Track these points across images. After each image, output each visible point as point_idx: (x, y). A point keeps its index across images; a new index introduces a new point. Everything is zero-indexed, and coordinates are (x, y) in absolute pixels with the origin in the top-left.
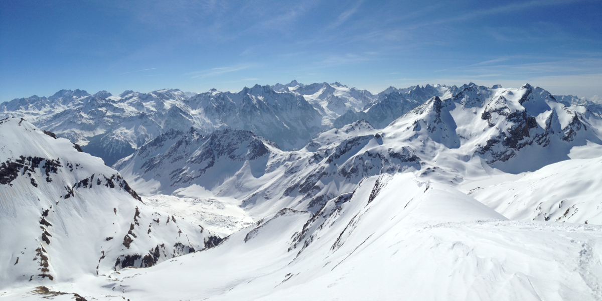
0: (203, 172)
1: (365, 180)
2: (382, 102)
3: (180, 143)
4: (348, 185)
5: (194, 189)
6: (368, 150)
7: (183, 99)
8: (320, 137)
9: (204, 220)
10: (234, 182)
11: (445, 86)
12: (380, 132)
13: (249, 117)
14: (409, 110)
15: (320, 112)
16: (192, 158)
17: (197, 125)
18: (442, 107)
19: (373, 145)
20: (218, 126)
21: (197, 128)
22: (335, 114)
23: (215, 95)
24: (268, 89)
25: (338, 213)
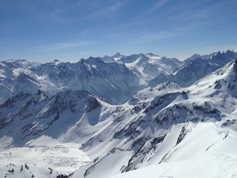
0: (50, 125)
1: (174, 126)
2: (188, 66)
3: (29, 103)
4: (160, 130)
5: (43, 139)
6: (176, 103)
7: (30, 67)
8: (138, 94)
9: (53, 164)
10: (75, 130)
12: (186, 90)
13: (85, 81)
14: (211, 72)
15: (138, 75)
16: (40, 114)
17: (44, 88)
19: (181, 100)
20: (61, 88)
21: (43, 91)
22: (149, 77)
23: (58, 64)
24: (99, 60)
25: (153, 151)
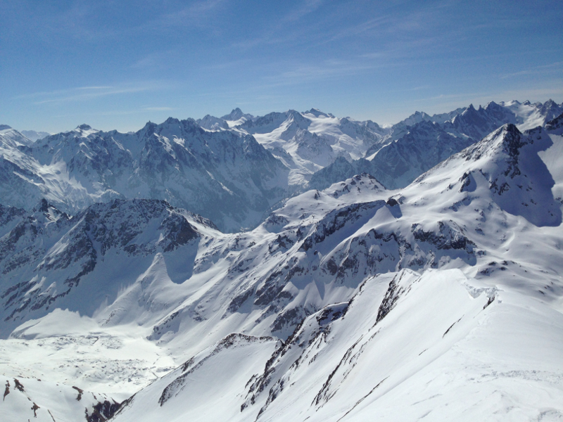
0: (75, 284)
1: (370, 280)
2: (400, 140)
3: (19, 232)
4: (339, 290)
5: (58, 319)
6: (375, 227)
7: (18, 144)
8: (286, 206)
9: (83, 376)
10: (135, 295)
11: (528, 103)
12: (396, 194)
13: (159, 176)
14: (452, 153)
15: (284, 162)
16: (48, 259)
17: (55, 194)
18: (523, 144)
19: (384, 218)
20: (99, 194)
21: (54, 201)
22: (312, 165)
23: (88, 137)
24: (192, 125)
25: (323, 339)
